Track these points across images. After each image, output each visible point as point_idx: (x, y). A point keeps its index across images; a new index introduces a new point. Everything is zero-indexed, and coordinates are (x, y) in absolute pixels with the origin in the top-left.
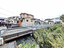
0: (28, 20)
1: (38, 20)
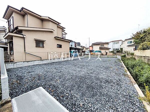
0: (43, 42)
1: (75, 43)
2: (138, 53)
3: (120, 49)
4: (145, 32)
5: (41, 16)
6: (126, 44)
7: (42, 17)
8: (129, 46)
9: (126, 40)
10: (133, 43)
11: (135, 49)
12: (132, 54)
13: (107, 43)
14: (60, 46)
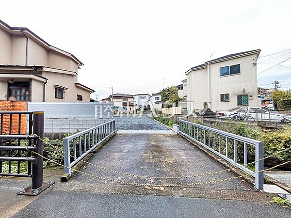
0: (63, 91)
2: (165, 111)
3: (147, 107)
4: (168, 90)
5: (49, 45)
6: (154, 99)
7: (51, 47)
8: (157, 103)
9: (154, 95)
10: (160, 100)
11: (163, 107)
12: (160, 112)
13: (132, 97)
14: (80, 98)
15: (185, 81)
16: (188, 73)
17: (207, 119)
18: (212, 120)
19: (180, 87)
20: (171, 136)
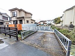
2: (55, 25)
3: (50, 24)
7: (26, 12)
9: (52, 20)
12: (54, 25)
13: (46, 21)
14: (32, 22)
15: (63, 15)
16: (64, 12)
17: (70, 28)
18: (72, 29)
19: (61, 17)
20: (51, 33)
